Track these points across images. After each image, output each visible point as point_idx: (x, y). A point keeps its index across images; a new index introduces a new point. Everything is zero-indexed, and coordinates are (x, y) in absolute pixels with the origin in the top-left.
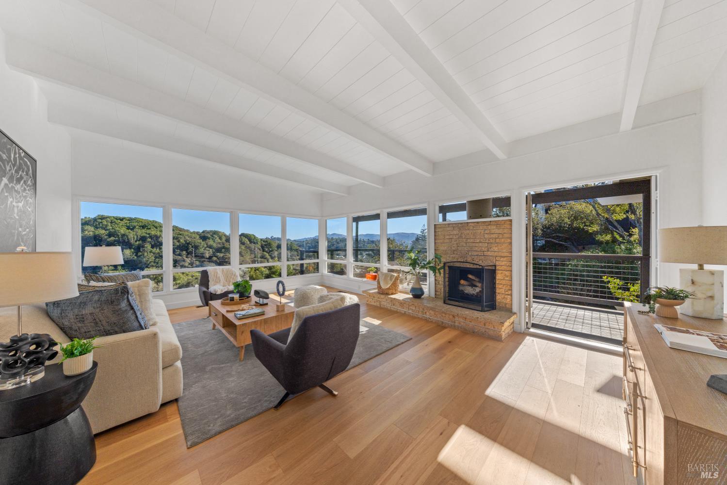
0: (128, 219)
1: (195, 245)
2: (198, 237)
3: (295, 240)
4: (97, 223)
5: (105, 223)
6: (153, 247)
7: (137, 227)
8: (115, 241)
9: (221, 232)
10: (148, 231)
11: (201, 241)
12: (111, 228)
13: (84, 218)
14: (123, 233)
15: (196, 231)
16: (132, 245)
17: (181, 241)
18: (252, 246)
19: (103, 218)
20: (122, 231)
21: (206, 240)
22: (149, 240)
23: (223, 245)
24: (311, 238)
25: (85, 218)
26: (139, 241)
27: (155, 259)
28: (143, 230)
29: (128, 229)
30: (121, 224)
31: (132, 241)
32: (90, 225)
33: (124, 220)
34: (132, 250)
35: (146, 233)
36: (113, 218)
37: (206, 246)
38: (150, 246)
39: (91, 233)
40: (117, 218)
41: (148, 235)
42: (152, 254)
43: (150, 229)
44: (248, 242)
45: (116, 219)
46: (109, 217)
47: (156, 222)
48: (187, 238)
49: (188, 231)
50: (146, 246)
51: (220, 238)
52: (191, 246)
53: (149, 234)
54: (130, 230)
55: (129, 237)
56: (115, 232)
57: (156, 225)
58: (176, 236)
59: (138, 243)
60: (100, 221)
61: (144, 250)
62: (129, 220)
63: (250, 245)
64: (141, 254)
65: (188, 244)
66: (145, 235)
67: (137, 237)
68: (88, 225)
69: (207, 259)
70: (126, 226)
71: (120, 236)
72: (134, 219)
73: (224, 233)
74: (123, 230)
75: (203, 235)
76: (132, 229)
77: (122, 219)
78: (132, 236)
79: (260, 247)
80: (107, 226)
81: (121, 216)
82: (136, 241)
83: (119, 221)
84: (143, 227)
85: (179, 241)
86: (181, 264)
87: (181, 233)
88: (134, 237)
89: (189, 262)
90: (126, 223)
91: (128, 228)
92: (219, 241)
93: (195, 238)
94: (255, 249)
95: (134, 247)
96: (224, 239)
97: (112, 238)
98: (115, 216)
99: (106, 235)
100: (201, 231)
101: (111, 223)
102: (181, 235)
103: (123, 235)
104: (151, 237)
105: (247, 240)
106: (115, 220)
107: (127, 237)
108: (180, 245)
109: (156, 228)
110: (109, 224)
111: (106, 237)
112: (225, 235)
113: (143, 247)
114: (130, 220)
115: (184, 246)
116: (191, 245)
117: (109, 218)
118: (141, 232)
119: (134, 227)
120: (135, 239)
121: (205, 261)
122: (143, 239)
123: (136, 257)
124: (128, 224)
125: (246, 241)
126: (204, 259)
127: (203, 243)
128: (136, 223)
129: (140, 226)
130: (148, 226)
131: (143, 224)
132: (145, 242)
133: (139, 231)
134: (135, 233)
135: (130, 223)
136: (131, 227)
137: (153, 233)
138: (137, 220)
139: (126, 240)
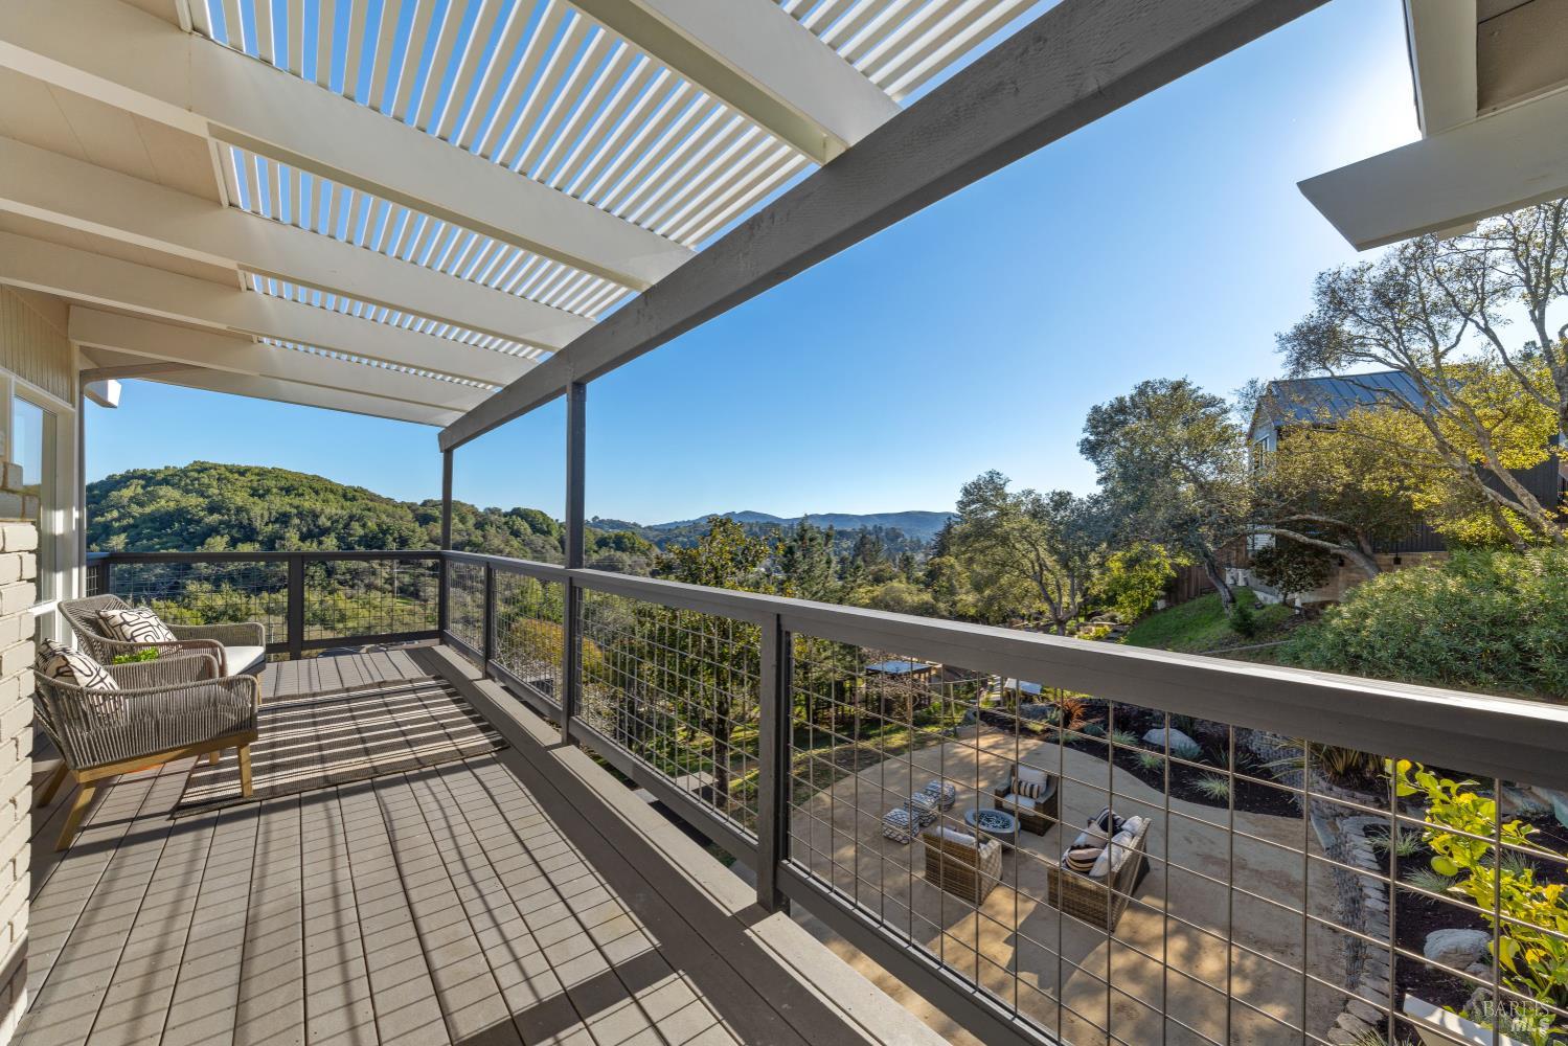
0: (257, 471)
1: (400, 537)
2: (410, 516)
3: (649, 528)
4: (188, 481)
5: (206, 481)
6: (303, 537)
7: (274, 491)
8: (221, 522)
9: (464, 505)
10: (296, 502)
11: (417, 524)
12: (217, 492)
13: (163, 468)
14: (240, 504)
15: (409, 500)
16: (257, 533)
17: (370, 524)
18: (538, 540)
19: (203, 468)
20: (238, 499)
21: (427, 523)
22: (296, 521)
23: (467, 537)
24: (689, 521)
25: (166, 468)
26: (275, 522)
28: (287, 499)
29: (252, 495)
30: (239, 484)
31: (258, 524)
32: (172, 486)
33: (248, 474)
35: (291, 505)
36: (223, 469)
37: (426, 538)
38: (297, 536)
39: (172, 504)
40: (231, 470)
41: (294, 511)
43: (303, 495)
44: (529, 531)
45: (231, 472)
46: (215, 467)
47: (319, 479)
48: (384, 517)
49: (389, 501)
50: (288, 535)
51: (463, 520)
52: (391, 539)
53: (297, 507)
54: (256, 498)
55: (253, 514)
56: (223, 501)
57: (315, 485)
58: (359, 512)
59: (270, 526)
60: (196, 475)
62: (258, 474)
63: (533, 537)
65: (385, 532)
66: (288, 509)
67: (270, 513)
68: (168, 484)
69: (428, 569)
70: (252, 488)
71: (232, 512)
72: (270, 472)
73: (473, 506)
74: (240, 498)
75: (421, 511)
76: (260, 496)
77: (242, 472)
78: (258, 511)
79: (556, 543)
80: (209, 486)
81: (242, 465)
82: (267, 524)
83: (236, 476)
84: (288, 491)
85: (364, 526)
86: (367, 581)
87: (371, 504)
88: (262, 516)
89: (387, 576)
90: (251, 481)
91: (254, 493)
92: (461, 526)
93: (401, 518)
94: (543, 547)
95: (260, 538)
96: (471, 521)
97: (216, 517)
98: (228, 463)
100: (419, 503)
101: (218, 479)
102: (369, 510)
103: (239, 510)
104: (300, 515)
105: (526, 525)
106: (228, 474)
107: (249, 514)
108: (366, 535)
109: (317, 493)
110: (215, 483)
111: (202, 514)
112: (475, 513)
113: (282, 538)
114: (262, 473)
115: (374, 537)
116: (391, 534)
117: (216, 469)
118: (280, 503)
119: (268, 491)
120: (266, 519)
121: (423, 575)
122: (283, 519)
124: (255, 484)
125: (524, 527)
126: (421, 571)
127: (418, 529)
128: (274, 482)
129: (281, 489)
130: (297, 489)
131: (288, 484)
132: (287, 527)
133: (277, 501)
134: (266, 505)
135: (259, 480)
136: (261, 492)
137: (307, 505)
138: (276, 474)
139: (245, 522)
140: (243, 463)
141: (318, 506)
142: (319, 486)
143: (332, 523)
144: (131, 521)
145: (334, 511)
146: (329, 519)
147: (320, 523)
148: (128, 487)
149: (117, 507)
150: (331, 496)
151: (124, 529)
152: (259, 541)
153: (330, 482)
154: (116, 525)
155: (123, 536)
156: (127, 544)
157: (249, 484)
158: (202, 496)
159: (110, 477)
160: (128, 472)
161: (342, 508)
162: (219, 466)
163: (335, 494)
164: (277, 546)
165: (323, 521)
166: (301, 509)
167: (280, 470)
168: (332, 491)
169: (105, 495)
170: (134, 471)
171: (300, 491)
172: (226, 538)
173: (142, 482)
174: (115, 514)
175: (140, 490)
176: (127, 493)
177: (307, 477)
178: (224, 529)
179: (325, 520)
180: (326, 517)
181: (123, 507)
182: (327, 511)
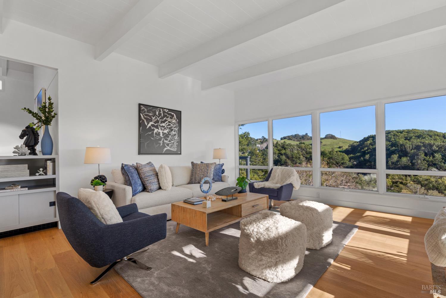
0: (406, 131)
5: (390, 136)
6: (426, 155)
7: (413, 137)
8: (396, 150)
10: (423, 141)
12: (394, 139)
14: (402, 143)
16: (408, 153)
20: (401, 141)
22: (423, 148)
26: (414, 149)
27: (428, 167)
28: (418, 140)
29: (406, 140)
31: (408, 150)
33: (404, 133)
34: (408, 158)
36: (395, 132)
38: (424, 154)
41: (422, 144)
42: (425, 162)
43: (425, 138)
45: (398, 132)
46: (392, 131)
47: (431, 131)
50: (420, 154)
53: (423, 143)
54: (407, 141)
55: (406, 147)
56: (396, 143)
57: (430, 134)
59: (413, 151)
61: (418, 158)
62: (407, 132)
64: (415, 161)
66: (420, 144)
67: (413, 146)
70: (404, 137)
71: (399, 146)
72: (411, 131)
74: (402, 141)
76: (408, 140)
77: (401, 132)
78: (408, 145)
80: (391, 138)
81: (401, 130)
82: (411, 150)
83: (399, 134)
84: (418, 137)
88: (410, 147)
90: (405, 135)
91: (406, 139)
97: (394, 148)
98: (397, 129)
99: (390, 146)
101: (394, 135)
103: (402, 145)
104: (424, 146)
106: (396, 133)
107: (405, 147)
109: (431, 137)
110: (393, 137)
111: (389, 147)
113: (417, 155)
114: (408, 132)
118: (417, 142)
119: (411, 138)
120: (411, 148)
122: (418, 148)
123: (410, 164)
124: (406, 136)
128: (413, 134)
129: (416, 137)
130: (422, 136)
131: (419, 134)
132: (419, 151)
133: (415, 141)
134: (411, 143)
135: (407, 134)
136: (408, 138)
137: (427, 142)
138: (414, 131)
139: (404, 149)
140: (401, 129)
141: (432, 142)
142: (432, 134)
143: (439, 149)
144: (370, 150)
145: (439, 144)
146: (437, 147)
147: (433, 149)
148: (369, 140)
149: (367, 146)
150: (438, 137)
151: (368, 153)
152: (409, 156)
153: (436, 132)
154: (367, 151)
155: (368, 155)
156: (369, 157)
157: (404, 136)
158: (389, 142)
159: (364, 138)
160: (369, 136)
161: (443, 142)
162: (394, 131)
163: (439, 136)
164: (415, 158)
165: (435, 148)
166: (424, 144)
167: (415, 129)
168: (438, 135)
169: (363, 143)
170: (370, 135)
171: (424, 137)
172: (397, 155)
173: (372, 139)
174: (366, 148)
175: (372, 141)
176: (369, 142)
177: (426, 131)
178: (396, 152)
179: (435, 147)
180: (436, 146)
181: (368, 146)
182: (436, 144)
